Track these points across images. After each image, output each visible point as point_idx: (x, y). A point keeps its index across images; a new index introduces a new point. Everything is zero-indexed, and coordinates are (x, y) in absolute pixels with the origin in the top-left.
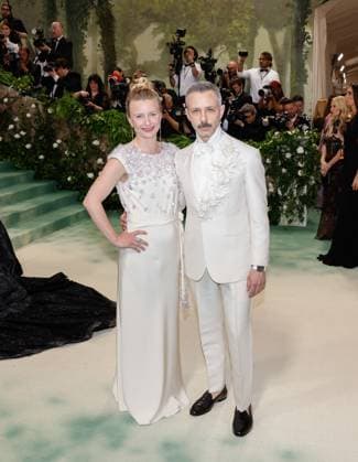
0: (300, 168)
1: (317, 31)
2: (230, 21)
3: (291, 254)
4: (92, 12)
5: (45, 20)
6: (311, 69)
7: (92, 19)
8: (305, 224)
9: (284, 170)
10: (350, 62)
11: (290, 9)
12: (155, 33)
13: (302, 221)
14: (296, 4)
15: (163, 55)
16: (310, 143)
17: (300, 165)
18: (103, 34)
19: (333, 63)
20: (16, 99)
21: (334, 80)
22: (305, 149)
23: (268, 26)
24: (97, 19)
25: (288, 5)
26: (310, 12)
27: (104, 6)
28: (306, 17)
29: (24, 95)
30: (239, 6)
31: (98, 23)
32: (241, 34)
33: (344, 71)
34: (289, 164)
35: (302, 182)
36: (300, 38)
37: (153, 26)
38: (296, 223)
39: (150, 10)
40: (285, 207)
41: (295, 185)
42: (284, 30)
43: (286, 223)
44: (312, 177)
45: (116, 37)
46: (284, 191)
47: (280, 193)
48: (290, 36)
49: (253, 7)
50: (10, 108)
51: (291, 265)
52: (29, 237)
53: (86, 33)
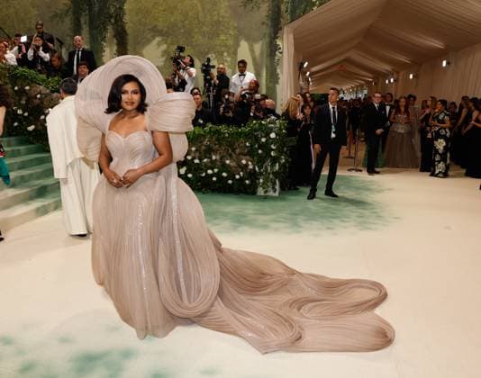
0: (273, 150)
1: (286, 44)
2: (218, 35)
3: (266, 218)
4: (110, 28)
5: (72, 34)
6: (282, 73)
7: (110, 33)
8: (277, 194)
9: (260, 151)
10: (314, 69)
11: (265, 27)
12: (159, 44)
13: (275, 191)
14: (270, 23)
15: (165, 62)
16: (281, 129)
17: (273, 147)
18: (118, 44)
19: (300, 69)
20: (46, 95)
21: (301, 82)
22: (276, 135)
23: (247, 39)
24: (113, 34)
25: (263, 23)
26: (281, 29)
27: (119, 23)
28: (277, 33)
29: (53, 92)
30: (226, 24)
31: (115, 36)
32: (226, 46)
33: (310, 75)
34: (265, 147)
35: (275, 160)
36: (273, 49)
37: (158, 39)
38: (271, 193)
39: (156, 26)
40: (261, 181)
41: (268, 163)
42: (261, 42)
43: (262, 194)
44: (283, 157)
45: (129, 48)
46: (260, 168)
47: (257, 169)
48: (264, 47)
49: (236, 25)
50: (42, 103)
51: (265, 227)
52: (53, 206)
53: (105, 44)
